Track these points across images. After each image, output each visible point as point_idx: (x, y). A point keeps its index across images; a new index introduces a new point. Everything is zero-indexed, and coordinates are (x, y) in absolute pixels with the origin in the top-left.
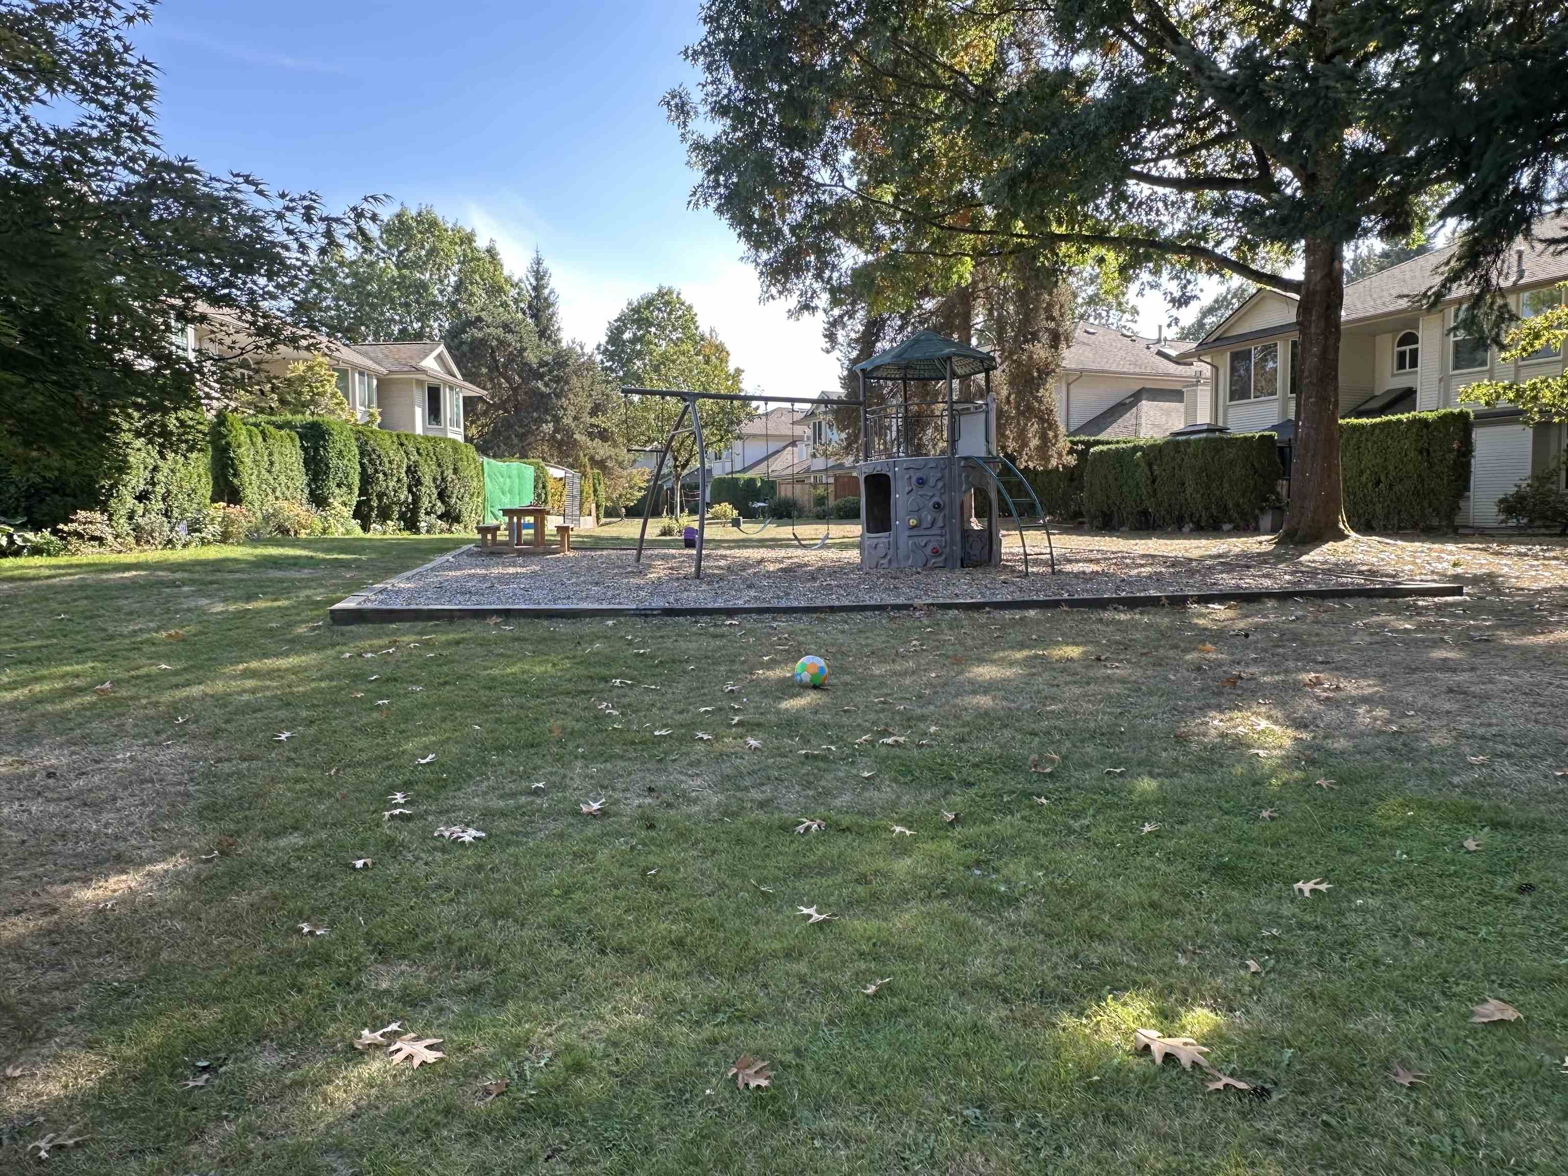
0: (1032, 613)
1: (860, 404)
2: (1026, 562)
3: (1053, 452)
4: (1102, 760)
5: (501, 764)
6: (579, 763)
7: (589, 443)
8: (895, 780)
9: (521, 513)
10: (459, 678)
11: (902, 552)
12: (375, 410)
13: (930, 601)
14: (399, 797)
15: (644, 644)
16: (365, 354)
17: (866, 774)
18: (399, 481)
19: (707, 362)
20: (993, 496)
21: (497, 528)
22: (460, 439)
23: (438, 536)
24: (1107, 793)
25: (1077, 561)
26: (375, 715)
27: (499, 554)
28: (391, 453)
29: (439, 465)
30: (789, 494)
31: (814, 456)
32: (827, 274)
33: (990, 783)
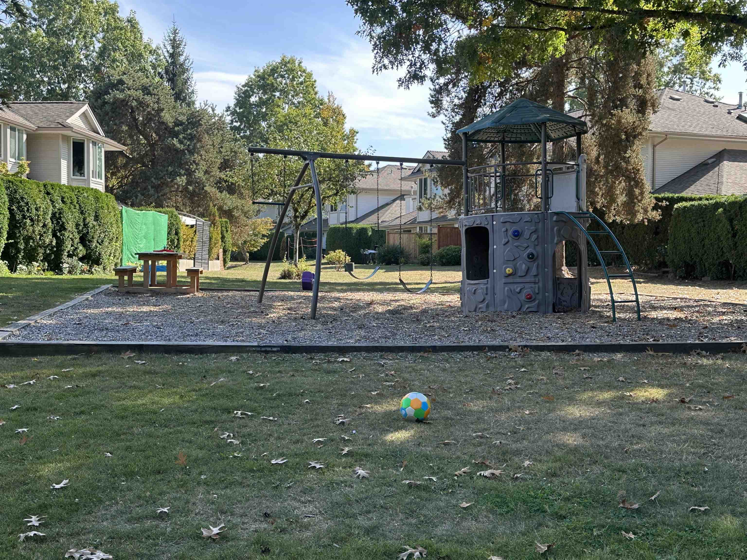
0: (619, 356)
1: (463, 164)
2: (613, 308)
3: (638, 207)
4: (687, 497)
5: (130, 489)
6: (201, 489)
7: (219, 195)
8: (491, 511)
9: (156, 256)
10: (93, 409)
11: (499, 297)
12: (25, 163)
13: (524, 343)
14: (34, 520)
15: (264, 378)
16: (16, 112)
17: (465, 505)
18: (44, 226)
19: (326, 124)
20: (583, 248)
21: (134, 270)
22: (101, 188)
23: (79, 276)
24: (692, 530)
25: (663, 308)
26: (15, 442)
27: (134, 294)
28: (38, 201)
29: (82, 213)
30: (397, 243)
31: (420, 209)
32: (434, 46)
33: (581, 517)
